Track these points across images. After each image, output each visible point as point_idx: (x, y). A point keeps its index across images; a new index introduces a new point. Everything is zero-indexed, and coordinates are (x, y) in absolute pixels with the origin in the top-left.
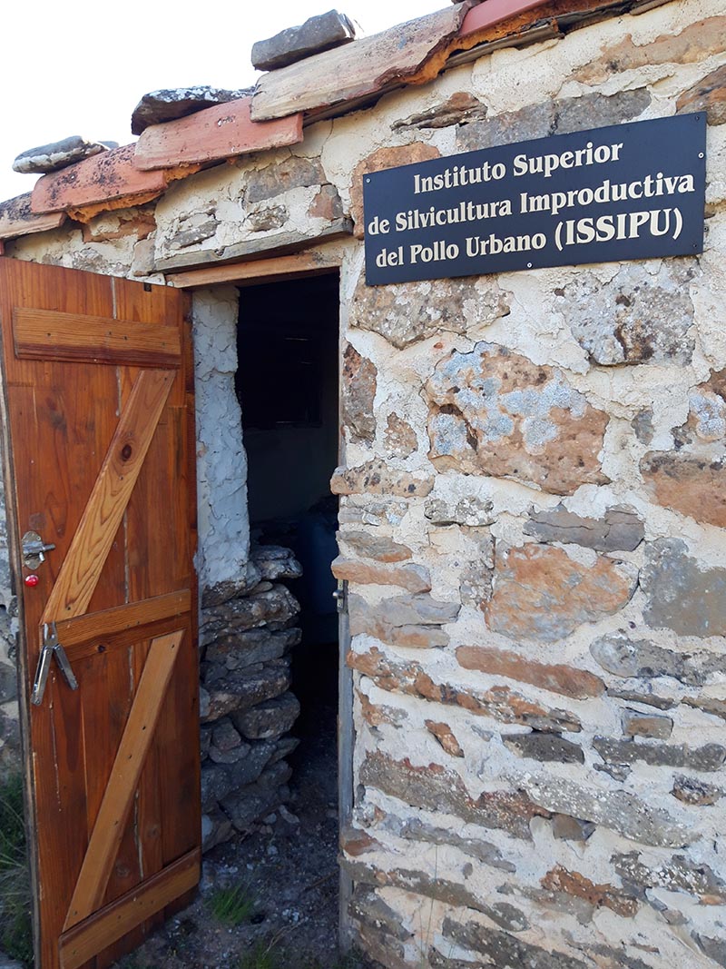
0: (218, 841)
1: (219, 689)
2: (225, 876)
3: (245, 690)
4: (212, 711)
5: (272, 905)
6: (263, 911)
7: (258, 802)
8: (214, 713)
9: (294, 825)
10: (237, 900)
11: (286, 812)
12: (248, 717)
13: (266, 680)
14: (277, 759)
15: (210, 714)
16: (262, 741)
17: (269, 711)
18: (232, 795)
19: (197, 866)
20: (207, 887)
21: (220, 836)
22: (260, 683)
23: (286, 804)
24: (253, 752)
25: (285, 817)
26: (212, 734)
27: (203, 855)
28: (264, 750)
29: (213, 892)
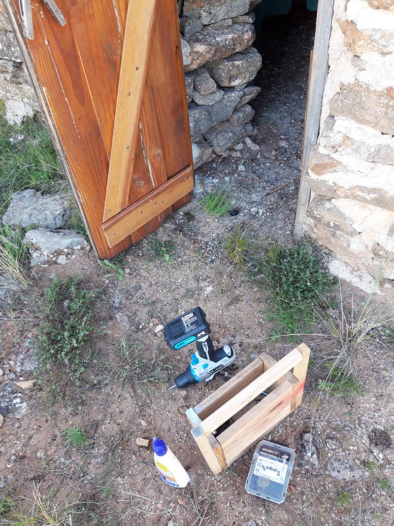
0: (204, 162)
1: (198, 41)
2: (210, 185)
3: (218, 43)
4: (193, 60)
5: (243, 204)
6: (237, 208)
7: (230, 135)
8: (195, 62)
9: (256, 151)
10: (220, 201)
11: (250, 142)
12: (221, 68)
13: (234, 34)
14: (243, 103)
15: (192, 63)
16: (232, 88)
17: (237, 63)
18: (212, 130)
19: (191, 178)
20: (198, 192)
21: (205, 158)
22: (230, 36)
23: (250, 137)
24: (226, 97)
25: (249, 146)
26: (194, 81)
27: (195, 171)
28: (234, 95)
29: (203, 195)
